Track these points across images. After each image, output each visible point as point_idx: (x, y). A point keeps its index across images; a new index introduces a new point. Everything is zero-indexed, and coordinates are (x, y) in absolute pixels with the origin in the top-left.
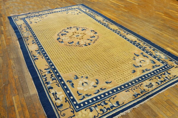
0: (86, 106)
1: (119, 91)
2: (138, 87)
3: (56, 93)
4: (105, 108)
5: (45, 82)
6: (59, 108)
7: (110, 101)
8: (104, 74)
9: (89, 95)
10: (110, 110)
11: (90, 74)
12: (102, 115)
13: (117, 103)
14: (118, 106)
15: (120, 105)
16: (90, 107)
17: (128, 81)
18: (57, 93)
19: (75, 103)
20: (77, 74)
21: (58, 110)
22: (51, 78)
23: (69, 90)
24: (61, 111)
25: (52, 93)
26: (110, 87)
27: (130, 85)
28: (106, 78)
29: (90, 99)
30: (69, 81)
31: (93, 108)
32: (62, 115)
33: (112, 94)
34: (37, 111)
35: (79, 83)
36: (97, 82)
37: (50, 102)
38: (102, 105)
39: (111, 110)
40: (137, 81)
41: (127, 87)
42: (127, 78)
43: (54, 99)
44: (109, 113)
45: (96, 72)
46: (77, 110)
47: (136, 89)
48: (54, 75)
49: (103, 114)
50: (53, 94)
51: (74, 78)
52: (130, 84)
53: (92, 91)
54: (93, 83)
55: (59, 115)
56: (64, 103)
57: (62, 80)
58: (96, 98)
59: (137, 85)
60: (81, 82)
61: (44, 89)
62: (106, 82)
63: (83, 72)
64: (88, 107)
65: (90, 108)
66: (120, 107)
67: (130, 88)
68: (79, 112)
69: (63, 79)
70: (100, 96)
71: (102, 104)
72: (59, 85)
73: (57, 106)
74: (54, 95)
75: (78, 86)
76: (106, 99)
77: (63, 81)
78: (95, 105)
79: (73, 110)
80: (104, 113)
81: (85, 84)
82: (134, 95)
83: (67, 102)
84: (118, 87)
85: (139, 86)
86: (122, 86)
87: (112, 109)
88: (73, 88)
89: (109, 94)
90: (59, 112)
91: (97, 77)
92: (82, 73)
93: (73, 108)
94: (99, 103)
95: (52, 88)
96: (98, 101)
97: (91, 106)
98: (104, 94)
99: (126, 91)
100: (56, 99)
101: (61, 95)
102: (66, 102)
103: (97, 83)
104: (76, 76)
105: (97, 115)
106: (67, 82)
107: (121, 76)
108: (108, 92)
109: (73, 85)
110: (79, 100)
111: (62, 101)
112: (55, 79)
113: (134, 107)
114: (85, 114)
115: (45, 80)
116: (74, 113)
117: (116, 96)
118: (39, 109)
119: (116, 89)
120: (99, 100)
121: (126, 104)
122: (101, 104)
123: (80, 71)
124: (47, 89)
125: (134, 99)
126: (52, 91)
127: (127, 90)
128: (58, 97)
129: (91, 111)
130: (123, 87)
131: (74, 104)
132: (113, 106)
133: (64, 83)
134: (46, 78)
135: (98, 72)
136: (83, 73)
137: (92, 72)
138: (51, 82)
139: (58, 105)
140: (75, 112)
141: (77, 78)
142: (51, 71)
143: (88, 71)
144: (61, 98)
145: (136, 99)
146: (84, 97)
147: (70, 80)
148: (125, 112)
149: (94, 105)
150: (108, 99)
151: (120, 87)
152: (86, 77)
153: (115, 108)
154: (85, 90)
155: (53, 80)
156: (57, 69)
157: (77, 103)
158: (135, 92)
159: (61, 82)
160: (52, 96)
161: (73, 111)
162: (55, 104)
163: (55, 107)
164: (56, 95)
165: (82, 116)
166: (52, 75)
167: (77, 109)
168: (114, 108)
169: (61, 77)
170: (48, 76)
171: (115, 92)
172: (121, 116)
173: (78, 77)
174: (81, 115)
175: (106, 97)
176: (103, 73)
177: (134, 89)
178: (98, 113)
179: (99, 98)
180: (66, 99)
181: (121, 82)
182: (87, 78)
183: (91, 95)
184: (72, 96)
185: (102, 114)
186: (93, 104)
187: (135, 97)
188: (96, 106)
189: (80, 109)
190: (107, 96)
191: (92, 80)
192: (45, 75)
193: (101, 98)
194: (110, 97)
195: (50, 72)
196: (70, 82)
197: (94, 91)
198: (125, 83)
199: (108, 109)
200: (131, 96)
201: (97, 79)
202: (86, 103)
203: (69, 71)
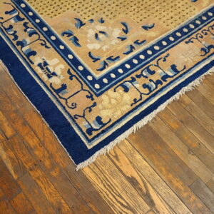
0: (114, 82)
1: (173, 44)
2: (208, 32)
3: (46, 64)
4: (151, 80)
5: (15, 42)
6: (60, 94)
7: (158, 66)
8: (136, 10)
9: (116, 59)
10: (162, 84)
11: (107, 13)
12: (148, 96)
13: (174, 67)
14: (175, 75)
15: (178, 72)
16: (122, 82)
17: (187, 21)
18: (48, 62)
19: (90, 78)
20: (79, 15)
21: (60, 97)
22: (25, 31)
23: (71, 53)
24: (66, 100)
25: (36, 63)
26: (153, 36)
27: (192, 29)
28: (141, 18)
29: (120, 67)
30: (66, 33)
31: (128, 84)
32: (70, 106)
33: (159, 51)
34: (18, 106)
35: (89, 35)
36: (125, 29)
37: (40, 84)
38: (144, 76)
39: (165, 84)
40: (204, 18)
41: (186, 33)
42: (184, 13)
43: (45, 77)
44: (161, 90)
45: (119, 7)
46: (98, 93)
47: (204, 36)
48: (30, 25)
49: (150, 95)
50: (40, 65)
51: (75, 24)
52: (192, 26)
53: (119, 49)
54: (118, 32)
55: (64, 108)
56: (68, 82)
57: (50, 33)
58: (130, 62)
59: (206, 28)
60: (91, 33)
61: (18, 56)
62: (144, 27)
63: (90, 8)
64: (119, 83)
65: (122, 85)
66: (181, 76)
67: (194, 36)
68: (104, 96)
69: (52, 29)
70: (137, 57)
71: (144, 73)
72: (48, 44)
73: (55, 91)
74: (42, 69)
75: (88, 41)
76: (151, 63)
77: (54, 35)
78: (132, 78)
79: (89, 92)
80: (151, 91)
81: (101, 36)
82: (202, 49)
83: (74, 78)
84: (169, 36)
85: (210, 28)
86: (176, 31)
87: (166, 81)
88: (78, 47)
89: (154, 52)
90: (63, 102)
91: (122, 17)
92: (89, 11)
93: (88, 89)
94: (139, 72)
95: (34, 53)
96: (135, 69)
97: (124, 80)
98: (144, 52)
99: (187, 43)
100: (49, 77)
101: (57, 65)
102: (71, 78)
103: (126, 31)
104: (79, 20)
105: (138, 98)
106: (63, 34)
107: (171, 9)
108: (151, 48)
109: (76, 40)
110: (98, 70)
111: (62, 78)
112: (36, 33)
113: (205, 74)
114: (116, 99)
115: (13, 37)
116: (93, 99)
117: (168, 54)
118: (21, 101)
119: (166, 39)
120: (137, 67)
121: (190, 70)
122: (142, 75)
123: (84, 7)
124: (25, 56)
125: (204, 57)
126: (37, 60)
127: (187, 40)
128: (52, 71)
129: (126, 90)
130: (179, 34)
131: (89, 81)
132: (167, 76)
133: (57, 39)
134: (15, 32)
135: (121, 6)
136: (92, 12)
137: (110, 8)
138: (28, 40)
139: (56, 88)
140: (94, 97)
141: (82, 24)
142: (22, 16)
143: (101, 7)
144: (58, 72)
145: (209, 56)
146: (105, 64)
147: (67, 31)
148: (190, 84)
149: (129, 78)
150: (154, 62)
151: (174, 35)
152: (100, 19)
153: (172, 79)
154: (104, 49)
155: (30, 35)
156: (33, 8)
157: (93, 78)
158: (204, 43)
159: (50, 38)
160: (39, 71)
161: (89, 95)
162: (51, 86)
163: (51, 93)
164: (48, 66)
165: (110, 102)
166: (25, 24)
167: (97, 90)
168: (169, 80)
169: (46, 26)
170: (18, 27)
171: (165, 46)
172: (184, 93)
173: (84, 21)
174: (108, 101)
175: (149, 60)
176: (134, 7)
177: (202, 37)
178: (139, 94)
179: (135, 61)
180: (69, 72)
181: (174, 24)
182: (102, 22)
183: (118, 57)
184: (80, 64)
185: (148, 94)
186: (127, 76)
187: (206, 53)
188: (133, 80)
189: (103, 89)
190: (150, 56)
191: (114, 26)
192: (11, 27)
193: (140, 61)
194: (157, 58)
195: (18, 18)
196: (70, 34)
197: (122, 49)
198: (182, 24)
199: (158, 82)
200: (198, 51)
201: (124, 21)
202: (113, 76)
203: (59, 11)
